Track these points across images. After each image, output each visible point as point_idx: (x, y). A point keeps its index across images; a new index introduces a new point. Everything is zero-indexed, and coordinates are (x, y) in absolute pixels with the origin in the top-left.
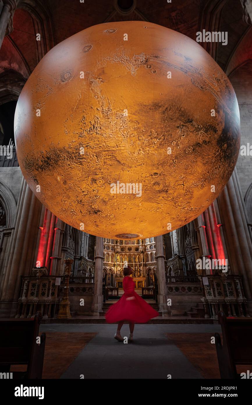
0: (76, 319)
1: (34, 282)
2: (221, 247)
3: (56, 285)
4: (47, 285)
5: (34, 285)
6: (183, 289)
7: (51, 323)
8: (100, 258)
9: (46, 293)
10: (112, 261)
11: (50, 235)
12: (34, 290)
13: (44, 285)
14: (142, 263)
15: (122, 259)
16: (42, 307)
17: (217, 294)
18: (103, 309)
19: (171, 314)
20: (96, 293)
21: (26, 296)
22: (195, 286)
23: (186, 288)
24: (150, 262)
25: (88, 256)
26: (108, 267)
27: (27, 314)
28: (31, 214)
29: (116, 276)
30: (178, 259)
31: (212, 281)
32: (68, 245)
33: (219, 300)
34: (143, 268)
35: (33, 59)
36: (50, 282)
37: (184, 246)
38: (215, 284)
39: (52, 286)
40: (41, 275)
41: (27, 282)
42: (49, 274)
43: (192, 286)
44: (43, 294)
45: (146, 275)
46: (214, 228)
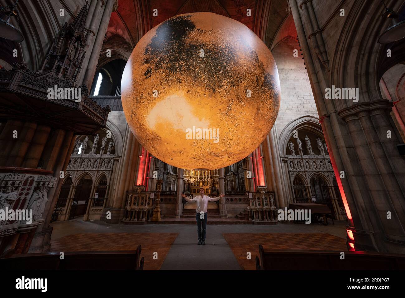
0: (164, 221)
1: (135, 196)
2: (262, 172)
3: (151, 198)
4: (145, 198)
5: (135, 198)
6: (236, 199)
7: (147, 224)
8: (181, 178)
9: (144, 204)
10: (189, 175)
11: (147, 161)
12: (136, 201)
13: (143, 198)
14: (209, 176)
15: (196, 173)
16: (141, 212)
17: (257, 205)
18: (182, 213)
19: (228, 216)
20: (178, 202)
21: (130, 205)
22: (244, 198)
23: (238, 199)
24: (214, 176)
25: (173, 171)
26: (186, 179)
27: (131, 217)
28: (133, 147)
29: (192, 185)
30: (233, 174)
31: (255, 196)
32: (159, 165)
33: (258, 209)
34: (210, 180)
35: (134, 27)
36: (147, 196)
37: (237, 166)
38: (257, 198)
39: (148, 198)
40: (141, 191)
41: (130, 196)
42: (146, 190)
43: (242, 197)
44: (142, 204)
45: (211, 184)
46: (258, 159)
